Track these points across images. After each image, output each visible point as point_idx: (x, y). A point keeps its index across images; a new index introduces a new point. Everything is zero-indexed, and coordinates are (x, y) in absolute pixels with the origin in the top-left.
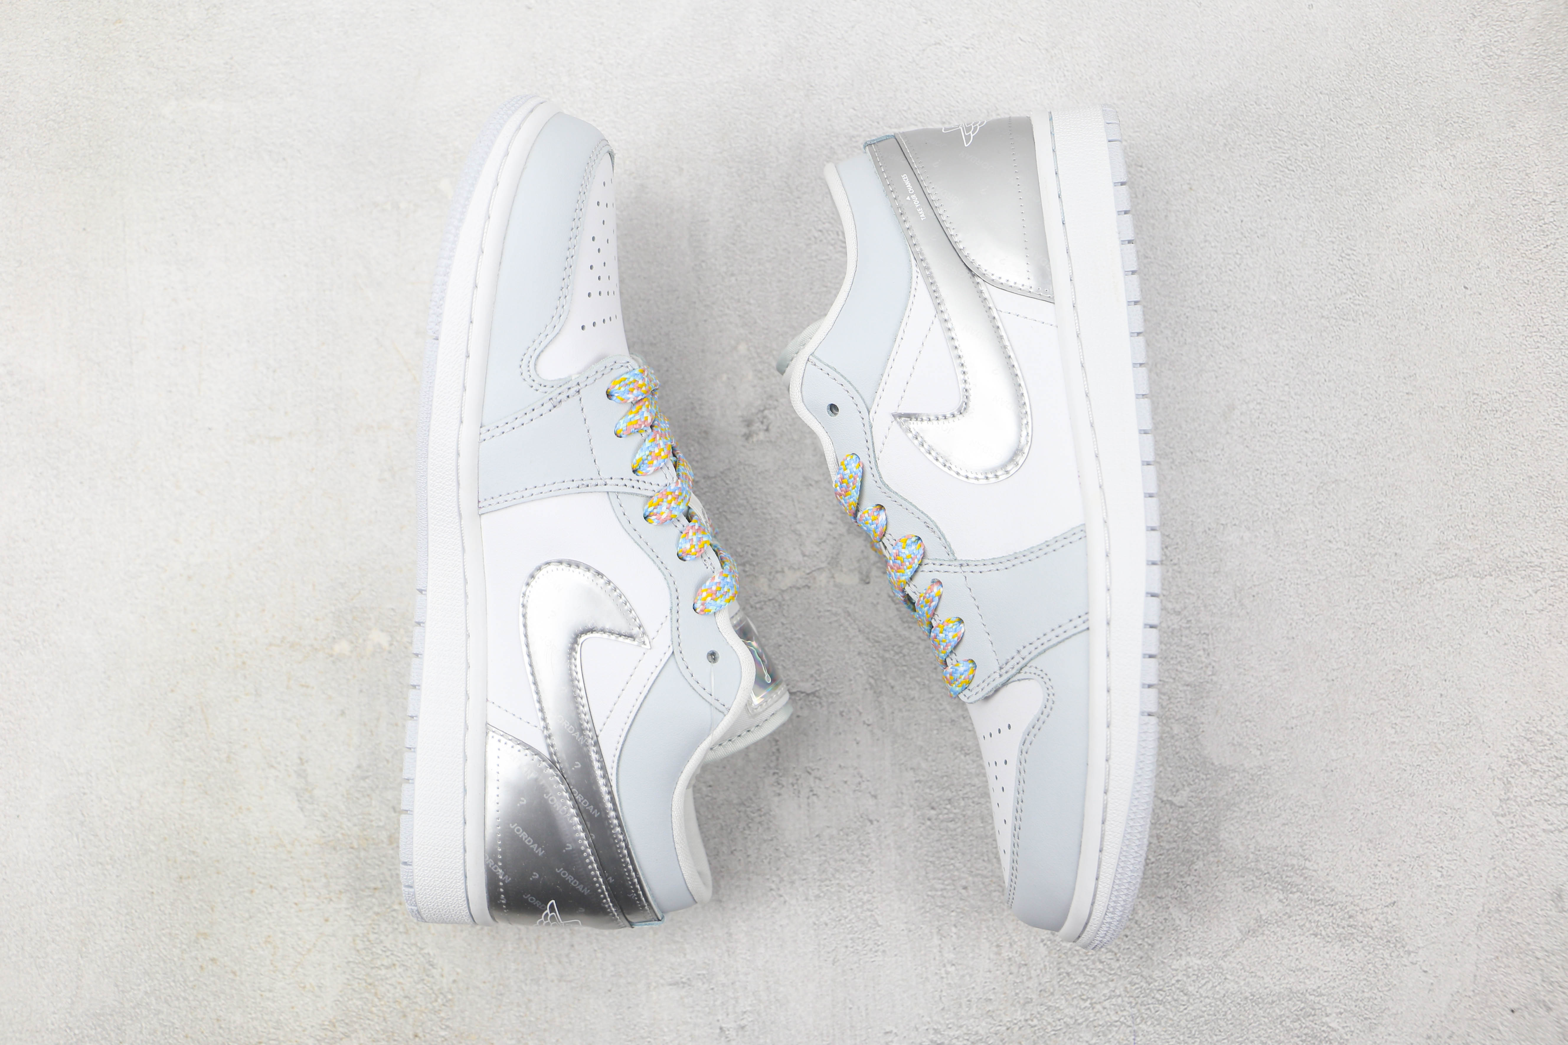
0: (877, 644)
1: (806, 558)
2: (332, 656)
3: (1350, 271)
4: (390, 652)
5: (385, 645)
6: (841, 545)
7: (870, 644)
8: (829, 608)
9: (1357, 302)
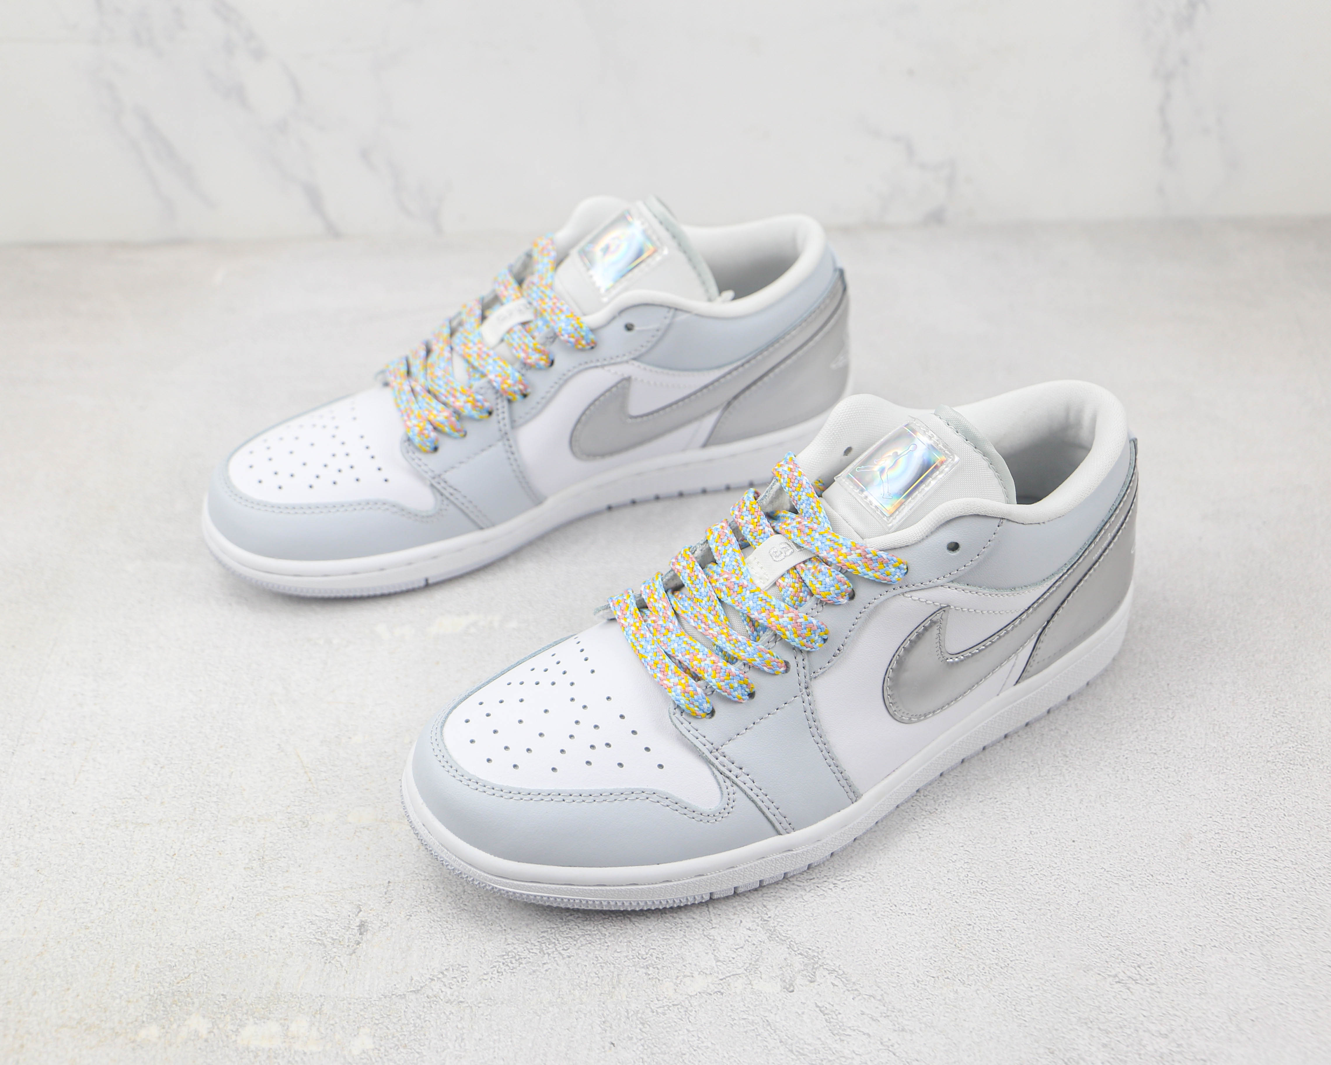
0: (801, 1057)
1: (719, 964)
2: (133, 1042)
4: (206, 1041)
5: (204, 1032)
6: (761, 952)
7: (794, 1057)
8: (745, 1017)
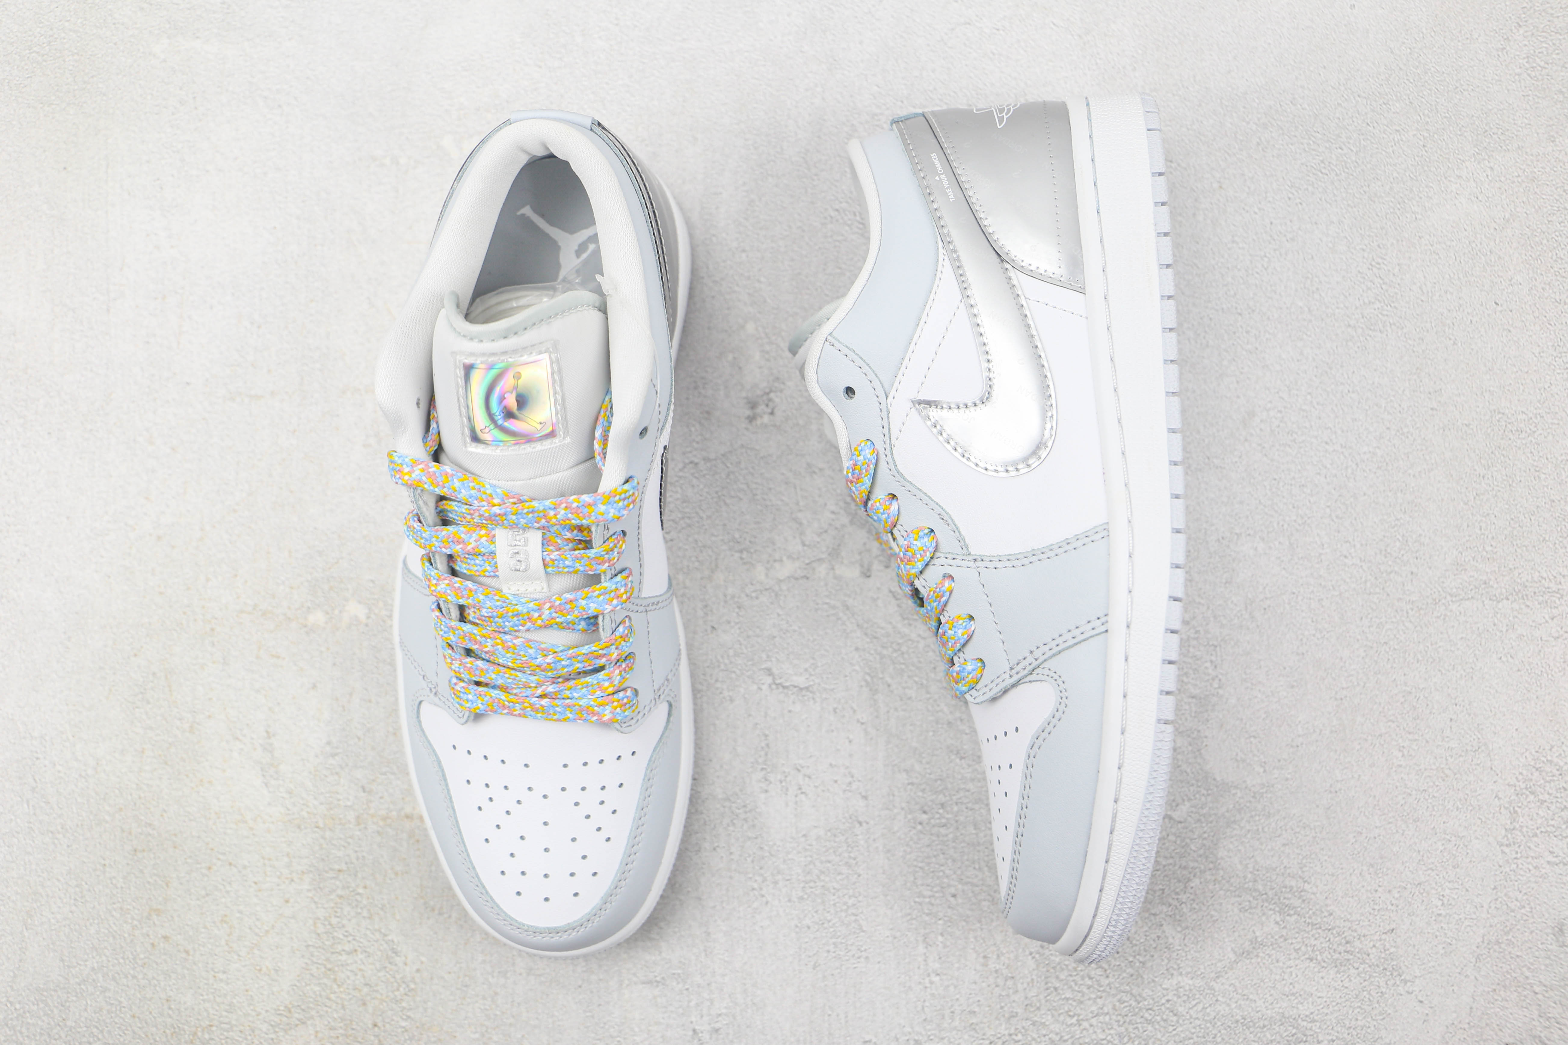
0: (875, 640)
1: (805, 548)
2: (305, 626)
3: (1379, 280)
4: (367, 625)
5: (362, 617)
6: (843, 536)
7: (868, 640)
8: (827, 601)
9: (1385, 313)
